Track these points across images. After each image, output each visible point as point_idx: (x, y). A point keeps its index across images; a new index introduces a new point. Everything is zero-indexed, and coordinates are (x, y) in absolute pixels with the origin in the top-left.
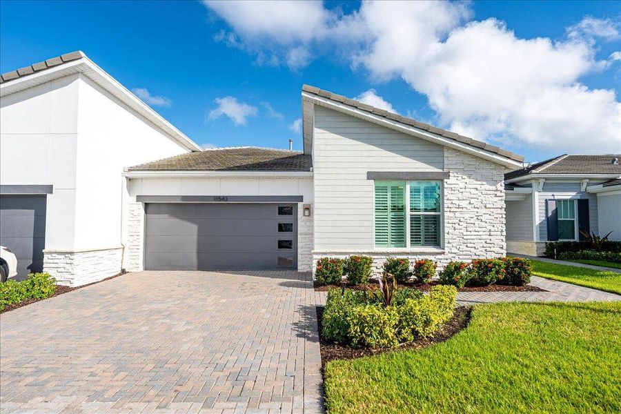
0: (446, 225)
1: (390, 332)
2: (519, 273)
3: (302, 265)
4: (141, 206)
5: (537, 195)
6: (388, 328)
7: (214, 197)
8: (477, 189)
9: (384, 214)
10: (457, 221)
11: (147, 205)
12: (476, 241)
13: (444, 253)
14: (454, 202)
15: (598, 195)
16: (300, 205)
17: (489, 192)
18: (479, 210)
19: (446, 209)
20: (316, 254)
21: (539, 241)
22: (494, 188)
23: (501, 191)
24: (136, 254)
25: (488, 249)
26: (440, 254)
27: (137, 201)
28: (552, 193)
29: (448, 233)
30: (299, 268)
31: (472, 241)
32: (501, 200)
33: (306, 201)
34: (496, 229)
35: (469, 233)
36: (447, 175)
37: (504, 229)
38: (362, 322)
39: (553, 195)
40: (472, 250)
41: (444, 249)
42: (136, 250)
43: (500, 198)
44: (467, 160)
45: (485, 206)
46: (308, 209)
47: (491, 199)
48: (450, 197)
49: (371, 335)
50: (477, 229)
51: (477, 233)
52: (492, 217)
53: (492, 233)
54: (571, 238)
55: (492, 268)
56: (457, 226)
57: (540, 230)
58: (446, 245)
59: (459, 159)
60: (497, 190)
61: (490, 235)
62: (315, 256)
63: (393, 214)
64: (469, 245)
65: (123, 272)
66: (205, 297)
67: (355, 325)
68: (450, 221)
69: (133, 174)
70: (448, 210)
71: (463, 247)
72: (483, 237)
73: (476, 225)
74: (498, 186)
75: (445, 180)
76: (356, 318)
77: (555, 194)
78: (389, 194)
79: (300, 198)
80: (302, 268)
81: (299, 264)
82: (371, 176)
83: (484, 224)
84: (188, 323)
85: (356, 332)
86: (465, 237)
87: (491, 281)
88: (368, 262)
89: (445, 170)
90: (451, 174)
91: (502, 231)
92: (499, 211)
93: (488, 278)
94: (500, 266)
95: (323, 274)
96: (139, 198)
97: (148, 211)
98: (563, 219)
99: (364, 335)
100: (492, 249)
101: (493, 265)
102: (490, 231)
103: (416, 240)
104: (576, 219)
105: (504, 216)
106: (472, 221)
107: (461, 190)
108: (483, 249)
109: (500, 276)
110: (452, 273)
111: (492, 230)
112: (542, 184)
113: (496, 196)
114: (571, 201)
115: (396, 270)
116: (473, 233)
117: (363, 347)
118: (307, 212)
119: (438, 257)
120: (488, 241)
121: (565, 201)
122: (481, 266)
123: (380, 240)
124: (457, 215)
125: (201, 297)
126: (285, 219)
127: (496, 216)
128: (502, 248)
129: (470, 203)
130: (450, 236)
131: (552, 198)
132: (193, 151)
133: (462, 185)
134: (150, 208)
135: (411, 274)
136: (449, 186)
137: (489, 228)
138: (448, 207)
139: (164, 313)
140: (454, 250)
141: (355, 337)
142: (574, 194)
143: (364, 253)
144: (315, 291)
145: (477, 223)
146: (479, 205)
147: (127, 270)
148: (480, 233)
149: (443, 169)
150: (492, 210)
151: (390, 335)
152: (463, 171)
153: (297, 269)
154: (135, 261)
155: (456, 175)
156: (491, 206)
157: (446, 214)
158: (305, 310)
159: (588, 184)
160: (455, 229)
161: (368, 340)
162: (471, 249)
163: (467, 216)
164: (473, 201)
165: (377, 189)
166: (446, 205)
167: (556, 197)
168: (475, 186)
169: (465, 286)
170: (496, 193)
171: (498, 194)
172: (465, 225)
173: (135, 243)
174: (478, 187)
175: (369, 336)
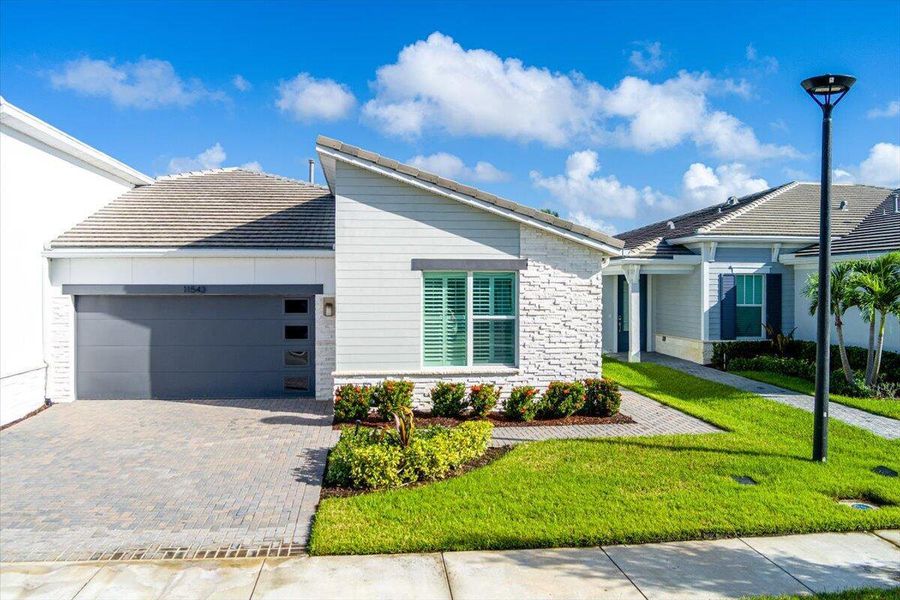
0: (521, 334)
1: (392, 472)
2: (604, 400)
3: (322, 389)
4: (69, 300)
5: (706, 267)
6: (388, 469)
7: (185, 286)
8: (564, 284)
9: (436, 318)
10: (536, 329)
11: (77, 298)
12: (562, 356)
13: (517, 373)
14: (532, 302)
15: (795, 268)
16: (318, 298)
17: (580, 288)
18: (566, 314)
19: (521, 312)
20: (339, 377)
21: (708, 340)
22: (587, 282)
23: (597, 287)
24: (65, 375)
25: (578, 367)
26: (512, 374)
27: (63, 294)
28: (729, 264)
29: (524, 346)
30: (317, 394)
31: (557, 356)
32: (597, 299)
33: (327, 294)
34: (588, 338)
35: (552, 345)
36: (524, 264)
37: (600, 340)
38: (363, 463)
39: (730, 268)
40: (557, 368)
41: (518, 367)
42: (65, 370)
43: (596, 297)
44: (552, 243)
45: (576, 308)
46: (330, 305)
47: (583, 298)
48: (528, 295)
49: (372, 476)
50: (564, 340)
51: (564, 345)
52: (584, 323)
53: (583, 345)
54: (756, 335)
55: (568, 394)
56: (536, 336)
57: (710, 324)
58: (521, 362)
59: (541, 242)
60: (591, 285)
61: (581, 347)
62: (336, 381)
63: (449, 317)
64: (552, 362)
65: (48, 403)
66: (184, 439)
67: (356, 466)
68: (528, 329)
69: (57, 253)
70: (525, 313)
71: (545, 365)
72: (571, 350)
73: (563, 333)
74: (594, 278)
75: (521, 271)
76: (357, 459)
77: (733, 265)
78: (445, 290)
79: (319, 289)
80: (320, 394)
81: (318, 388)
82: (417, 265)
83: (573, 332)
84: (172, 470)
85: (357, 472)
86: (547, 351)
87: (567, 411)
88: (405, 389)
89: (522, 258)
90: (529, 263)
91: (597, 342)
92: (594, 314)
93: (562, 408)
94: (578, 392)
95: (342, 407)
96: (66, 289)
97: (79, 308)
98: (745, 305)
99: (365, 476)
100: (584, 367)
101: (571, 390)
102: (581, 342)
103: (480, 356)
104: (763, 305)
105: (600, 321)
106: (557, 328)
107: (542, 286)
108: (572, 367)
109: (578, 405)
110: (517, 403)
111: (584, 340)
112: (713, 251)
113: (590, 293)
114: (758, 276)
115: (446, 400)
116: (558, 345)
117: (365, 487)
118: (329, 311)
119: (510, 378)
120: (578, 356)
121: (749, 277)
122: (555, 392)
123: (432, 355)
124: (538, 320)
125: (180, 440)
126: (297, 320)
127: (590, 321)
128: (596, 365)
129: (554, 303)
130: (527, 350)
131: (729, 272)
132: (137, 186)
133: (545, 278)
134: (82, 302)
135: (466, 404)
136: (527, 280)
137: (580, 337)
138: (524, 309)
139: (140, 461)
140: (532, 369)
141: (357, 478)
142: (760, 265)
143: (406, 375)
144: (334, 429)
145: (563, 330)
146: (566, 305)
147: (52, 401)
148: (568, 345)
149: (518, 255)
150: (584, 313)
151: (391, 475)
152: (546, 260)
153: (314, 396)
154: (64, 388)
155: (536, 264)
156: (584, 307)
157: (521, 319)
158: (312, 454)
159: (782, 251)
160: (533, 340)
161: (369, 480)
162: (555, 367)
163: (550, 321)
164: (558, 300)
165: (428, 283)
166: (521, 307)
167: (735, 271)
168: (562, 280)
169: (535, 418)
170: (589, 289)
171: (593, 290)
172: (547, 334)
173: (62, 359)
174: (567, 281)
175: (370, 476)
